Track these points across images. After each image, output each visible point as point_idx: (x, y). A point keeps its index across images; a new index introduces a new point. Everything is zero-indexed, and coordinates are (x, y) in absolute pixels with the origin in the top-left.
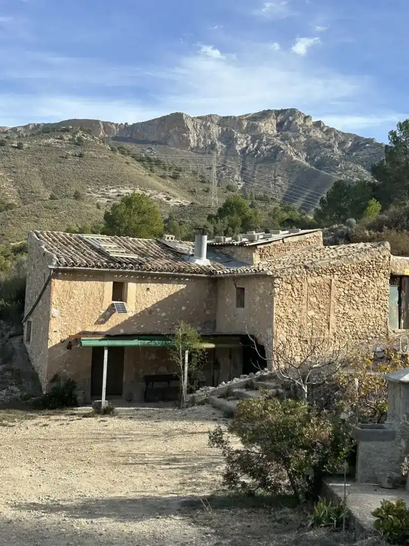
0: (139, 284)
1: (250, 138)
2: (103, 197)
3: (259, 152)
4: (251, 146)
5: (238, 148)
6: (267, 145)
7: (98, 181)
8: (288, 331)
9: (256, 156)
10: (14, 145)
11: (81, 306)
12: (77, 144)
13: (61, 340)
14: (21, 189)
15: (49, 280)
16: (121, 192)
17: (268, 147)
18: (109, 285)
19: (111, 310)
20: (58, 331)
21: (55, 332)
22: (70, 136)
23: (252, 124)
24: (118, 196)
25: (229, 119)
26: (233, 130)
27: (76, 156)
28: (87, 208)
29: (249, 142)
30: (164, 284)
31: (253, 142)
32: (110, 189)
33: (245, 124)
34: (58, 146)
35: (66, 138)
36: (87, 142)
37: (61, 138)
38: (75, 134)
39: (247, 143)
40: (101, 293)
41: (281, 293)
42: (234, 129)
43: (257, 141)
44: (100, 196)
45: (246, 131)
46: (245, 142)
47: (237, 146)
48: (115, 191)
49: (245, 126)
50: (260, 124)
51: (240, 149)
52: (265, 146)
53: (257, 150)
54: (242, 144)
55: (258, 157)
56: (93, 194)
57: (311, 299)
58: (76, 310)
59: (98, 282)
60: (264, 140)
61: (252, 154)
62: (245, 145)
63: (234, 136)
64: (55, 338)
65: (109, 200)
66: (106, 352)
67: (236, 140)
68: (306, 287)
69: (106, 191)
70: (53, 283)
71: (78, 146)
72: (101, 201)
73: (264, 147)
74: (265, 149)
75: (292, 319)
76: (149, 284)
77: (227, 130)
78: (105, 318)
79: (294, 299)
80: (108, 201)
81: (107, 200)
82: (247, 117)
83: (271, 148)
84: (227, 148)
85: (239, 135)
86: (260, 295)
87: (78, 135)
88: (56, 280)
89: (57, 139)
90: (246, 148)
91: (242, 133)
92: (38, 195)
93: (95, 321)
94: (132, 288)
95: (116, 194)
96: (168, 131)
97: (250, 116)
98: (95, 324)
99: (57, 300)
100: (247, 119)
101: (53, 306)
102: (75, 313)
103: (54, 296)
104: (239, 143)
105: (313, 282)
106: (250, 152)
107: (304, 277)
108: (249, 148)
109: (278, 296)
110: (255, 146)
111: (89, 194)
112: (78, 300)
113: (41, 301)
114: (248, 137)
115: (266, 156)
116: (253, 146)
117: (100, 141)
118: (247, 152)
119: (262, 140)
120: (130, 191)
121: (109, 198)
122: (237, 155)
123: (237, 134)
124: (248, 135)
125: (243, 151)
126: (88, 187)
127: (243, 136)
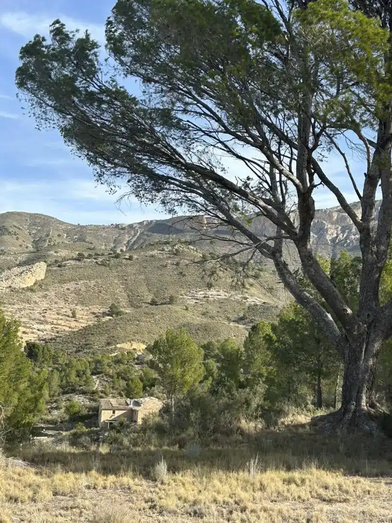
0: (118, 411)
1: (340, 228)
3: (348, 241)
4: (341, 236)
5: (329, 238)
6: (356, 234)
7: (189, 285)
9: (345, 245)
10: (126, 257)
12: (175, 254)
14: (130, 294)
16: (207, 294)
17: (357, 236)
18: (112, 411)
19: (112, 416)
21: (102, 419)
22: (170, 248)
23: (343, 216)
24: (205, 297)
25: (320, 212)
26: (324, 222)
27: (173, 264)
28: (176, 312)
29: (339, 232)
30: (122, 411)
31: (343, 232)
32: (199, 291)
33: (335, 215)
34: (161, 256)
35: (166, 250)
36: (183, 251)
37: (163, 250)
38: (174, 246)
39: (337, 234)
40: (110, 413)
42: (324, 220)
43: (347, 231)
44: (190, 298)
45: (337, 222)
46: (336, 232)
47: (327, 236)
48: (202, 293)
49: (335, 218)
51: (331, 238)
52: (354, 235)
53: (346, 238)
54: (332, 234)
55: (347, 246)
56: (185, 297)
60: (354, 230)
61: (342, 243)
62: (335, 235)
63: (324, 227)
65: (197, 301)
67: (327, 230)
69: (195, 293)
70: (102, 411)
71: (176, 256)
72: (191, 302)
73: (353, 237)
74: (354, 239)
77: (318, 221)
80: (196, 303)
81: (195, 301)
82: (338, 208)
84: (318, 237)
85: (329, 226)
87: (176, 247)
89: (159, 250)
90: (337, 237)
91: (332, 224)
92: (142, 298)
93: (109, 418)
95: (203, 296)
99: (103, 414)
100: (336, 211)
104: (329, 233)
106: (340, 241)
110: (345, 236)
111: (182, 297)
112: (106, 414)
114: (337, 228)
115: (355, 244)
116: (343, 236)
117: (193, 250)
118: (337, 241)
119: (351, 230)
120: (215, 293)
121: (197, 299)
122: (328, 244)
123: (328, 225)
124: (338, 226)
125: (333, 240)
126: (181, 291)
127: (333, 227)
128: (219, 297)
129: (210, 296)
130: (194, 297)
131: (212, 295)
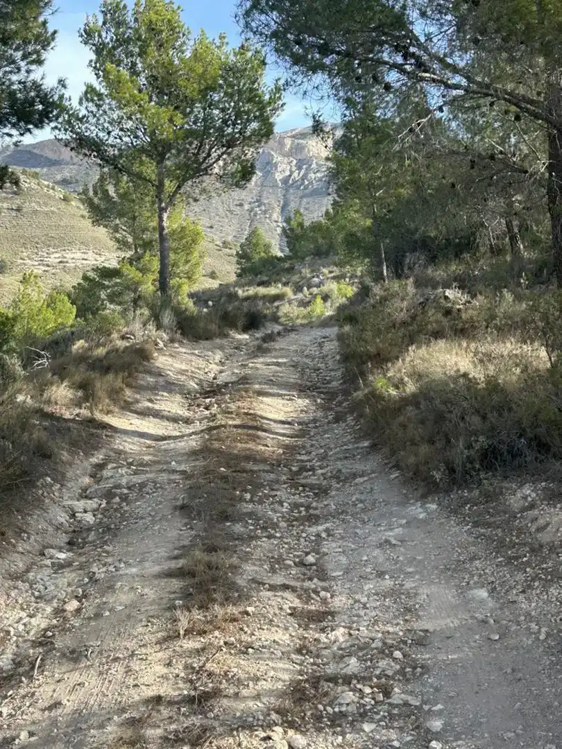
1: (295, 162)
2: (39, 265)
3: (306, 183)
4: (296, 174)
5: (279, 177)
6: (317, 172)
9: (302, 188)
16: (65, 258)
17: (319, 175)
23: (298, 144)
24: (61, 262)
26: (272, 153)
27: (12, 209)
29: (294, 169)
31: (299, 168)
32: (53, 253)
33: (288, 142)
36: (30, 189)
42: (274, 151)
43: (304, 167)
44: (37, 263)
45: (290, 153)
46: (289, 168)
47: (277, 174)
48: (57, 255)
49: (288, 147)
50: (310, 142)
51: (281, 178)
52: (315, 173)
53: (303, 178)
54: (284, 172)
55: (306, 188)
56: (28, 261)
60: (314, 166)
61: (297, 185)
62: (288, 173)
63: (273, 160)
65: (47, 269)
67: (276, 165)
69: (46, 255)
71: (16, 197)
72: (37, 271)
73: (312, 176)
74: (315, 178)
77: (263, 152)
80: (45, 271)
81: (44, 268)
82: (294, 133)
83: (323, 177)
84: (263, 176)
85: (279, 159)
90: (290, 176)
91: (284, 156)
95: (60, 260)
97: (297, 131)
100: (290, 137)
104: (279, 169)
106: (295, 182)
108: (292, 177)
110: (302, 173)
111: (21, 261)
114: (291, 162)
115: (315, 187)
116: (299, 174)
117: (48, 186)
118: (290, 182)
119: (311, 165)
120: (79, 255)
121: (48, 266)
122: (277, 186)
123: (277, 158)
124: (291, 159)
125: (285, 181)
126: (23, 252)
127: (286, 160)
128: (84, 262)
129: (70, 261)
130: (41, 263)
131: (73, 259)
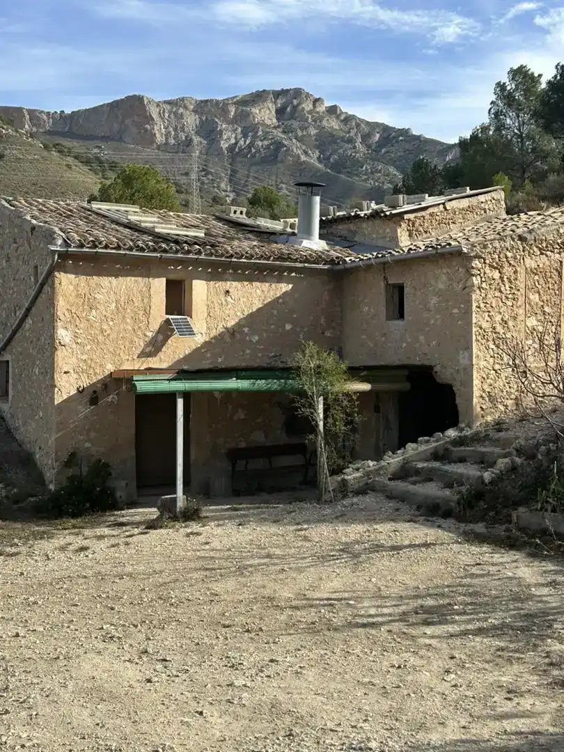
0: (212, 283)
1: (240, 130)
3: (253, 151)
4: (242, 142)
5: (224, 145)
6: (263, 140)
8: (496, 355)
9: (249, 156)
11: (111, 323)
13: (78, 389)
15: (50, 274)
17: (266, 143)
18: (159, 285)
19: (166, 331)
20: (72, 371)
21: (65, 373)
23: (243, 111)
25: (209, 104)
26: (217, 120)
29: (239, 136)
30: (254, 283)
31: (245, 136)
33: (232, 110)
36: (9, 137)
39: (236, 138)
40: (146, 301)
41: (484, 285)
42: (217, 118)
43: (251, 134)
45: (234, 121)
46: (234, 136)
47: (222, 142)
49: (232, 114)
50: (253, 110)
51: (227, 146)
52: (261, 141)
53: (250, 146)
54: (229, 140)
55: (252, 156)
57: (531, 297)
58: (102, 331)
59: (140, 279)
60: (260, 133)
61: (243, 154)
62: (233, 141)
63: (217, 127)
64: (66, 386)
66: (180, 403)
67: (221, 131)
68: (523, 276)
70: (57, 282)
73: (260, 143)
74: (262, 146)
75: (501, 333)
76: (229, 283)
77: (207, 119)
78: (155, 346)
79: (504, 298)
82: (235, 100)
83: (271, 144)
84: (207, 144)
85: (224, 126)
86: (439, 293)
88: (62, 274)
90: (236, 144)
91: (228, 123)
93: (138, 352)
94: (200, 290)
96: (123, 122)
97: (238, 98)
98: (138, 357)
99: (66, 313)
100: (235, 103)
101: (59, 324)
102: (100, 338)
103: (61, 305)
104: (225, 137)
105: (534, 265)
106: (241, 150)
107: (519, 257)
108: (239, 145)
109: (478, 292)
110: (248, 142)
112: (104, 313)
113: (29, 321)
114: (236, 130)
115: (263, 155)
116: (245, 142)
117: (26, 134)
118: (237, 150)
119: (257, 132)
122: (223, 154)
123: (222, 125)
124: (236, 126)
125: (231, 149)
127: (230, 127)
